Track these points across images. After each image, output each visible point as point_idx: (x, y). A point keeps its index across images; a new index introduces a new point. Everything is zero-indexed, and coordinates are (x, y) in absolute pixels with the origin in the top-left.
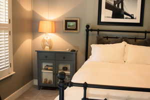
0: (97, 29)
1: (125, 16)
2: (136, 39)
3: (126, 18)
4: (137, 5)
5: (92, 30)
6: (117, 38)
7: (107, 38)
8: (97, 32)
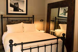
0: (7, 17)
1: (20, 10)
2: (25, 21)
3: (20, 11)
4: (24, 5)
5: (4, 18)
6: (17, 21)
7: (12, 21)
8: (7, 18)
